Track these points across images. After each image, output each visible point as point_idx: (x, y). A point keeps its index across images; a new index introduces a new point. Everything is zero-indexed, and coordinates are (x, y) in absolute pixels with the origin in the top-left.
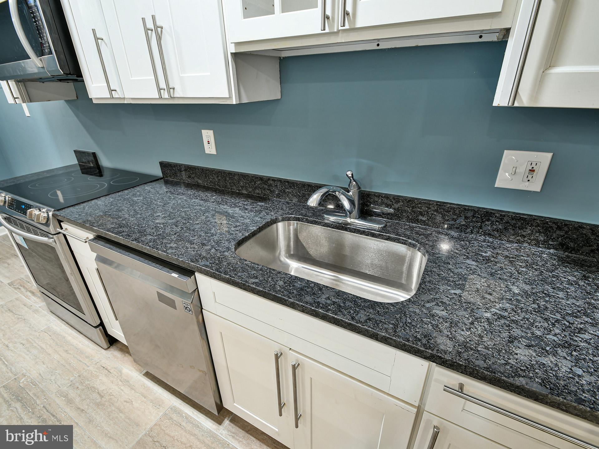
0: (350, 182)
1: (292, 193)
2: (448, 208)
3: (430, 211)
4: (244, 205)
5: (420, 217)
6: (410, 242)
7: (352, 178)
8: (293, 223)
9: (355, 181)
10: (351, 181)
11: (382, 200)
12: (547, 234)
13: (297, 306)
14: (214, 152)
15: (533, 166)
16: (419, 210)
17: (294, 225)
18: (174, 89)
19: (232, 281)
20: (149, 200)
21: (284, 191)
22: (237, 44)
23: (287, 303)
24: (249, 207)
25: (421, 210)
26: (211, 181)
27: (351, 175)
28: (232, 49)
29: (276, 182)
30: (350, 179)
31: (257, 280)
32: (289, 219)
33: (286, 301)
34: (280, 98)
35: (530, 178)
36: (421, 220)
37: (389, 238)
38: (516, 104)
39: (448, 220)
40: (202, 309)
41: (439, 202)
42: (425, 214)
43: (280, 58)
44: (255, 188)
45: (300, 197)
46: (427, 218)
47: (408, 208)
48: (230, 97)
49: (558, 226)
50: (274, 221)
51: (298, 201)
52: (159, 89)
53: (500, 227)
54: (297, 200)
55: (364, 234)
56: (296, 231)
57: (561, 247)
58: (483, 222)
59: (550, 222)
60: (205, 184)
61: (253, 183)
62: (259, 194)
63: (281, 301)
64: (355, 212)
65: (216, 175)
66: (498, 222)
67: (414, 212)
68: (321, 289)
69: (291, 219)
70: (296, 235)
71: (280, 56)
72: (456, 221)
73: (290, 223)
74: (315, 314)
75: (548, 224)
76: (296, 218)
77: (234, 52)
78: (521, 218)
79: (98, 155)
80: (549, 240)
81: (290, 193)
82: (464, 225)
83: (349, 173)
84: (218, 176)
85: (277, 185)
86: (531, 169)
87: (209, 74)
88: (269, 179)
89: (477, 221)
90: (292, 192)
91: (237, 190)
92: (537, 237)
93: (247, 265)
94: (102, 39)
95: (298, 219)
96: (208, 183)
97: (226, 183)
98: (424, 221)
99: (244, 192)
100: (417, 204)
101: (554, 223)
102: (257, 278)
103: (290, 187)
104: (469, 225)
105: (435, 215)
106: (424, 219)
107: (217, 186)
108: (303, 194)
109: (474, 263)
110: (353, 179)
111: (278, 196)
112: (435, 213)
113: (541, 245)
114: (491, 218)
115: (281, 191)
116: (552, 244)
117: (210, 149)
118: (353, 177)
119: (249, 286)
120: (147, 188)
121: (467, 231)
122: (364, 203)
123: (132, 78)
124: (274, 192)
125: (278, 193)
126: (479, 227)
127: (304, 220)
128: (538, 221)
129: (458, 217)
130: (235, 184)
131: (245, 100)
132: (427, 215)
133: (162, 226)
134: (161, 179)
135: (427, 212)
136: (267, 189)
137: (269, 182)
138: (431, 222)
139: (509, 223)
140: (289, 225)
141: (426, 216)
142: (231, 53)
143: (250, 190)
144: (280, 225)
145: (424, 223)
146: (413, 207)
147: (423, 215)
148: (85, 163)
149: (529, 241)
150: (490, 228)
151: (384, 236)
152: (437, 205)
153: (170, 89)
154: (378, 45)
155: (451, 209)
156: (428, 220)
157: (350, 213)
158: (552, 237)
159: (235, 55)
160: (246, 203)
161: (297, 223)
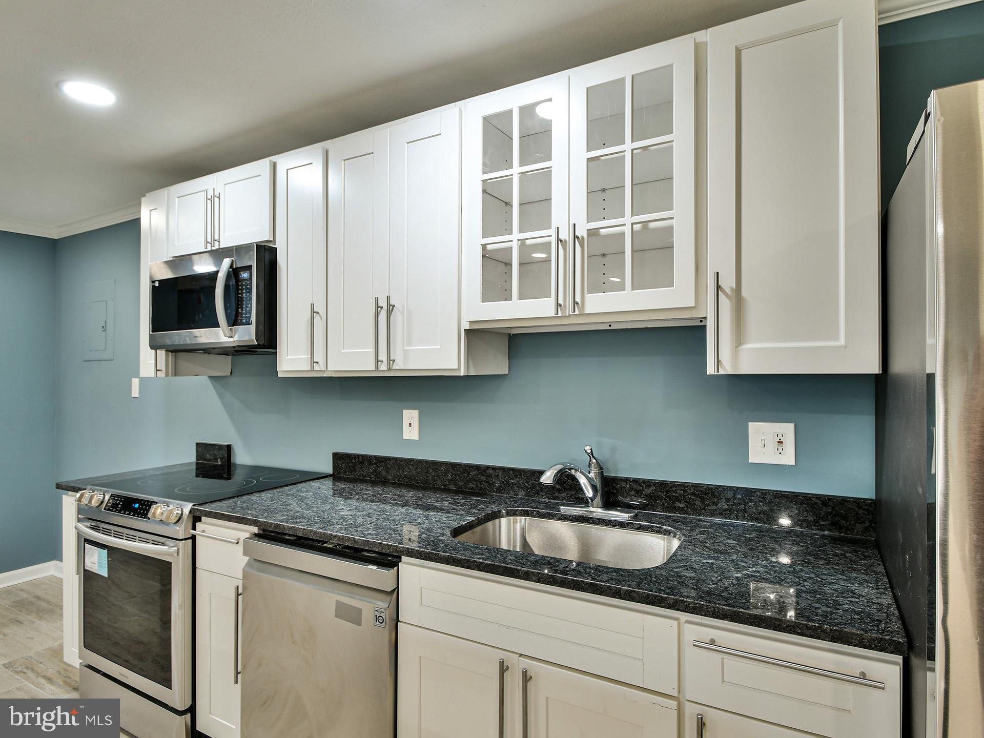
0: (590, 461)
1: (518, 485)
2: (706, 489)
3: (686, 494)
4: (455, 499)
5: (677, 504)
6: (665, 529)
7: (591, 456)
8: (520, 519)
9: (595, 459)
10: (590, 458)
11: (630, 485)
12: (815, 512)
13: (532, 575)
14: (415, 436)
15: (780, 437)
16: (674, 494)
17: (521, 522)
18: (394, 361)
19: (453, 560)
20: (323, 495)
21: (508, 482)
22: (471, 322)
23: (520, 574)
24: (462, 502)
25: (677, 495)
26: (405, 475)
27: (590, 451)
28: (467, 326)
29: (497, 471)
30: (589, 456)
31: (483, 556)
32: (514, 514)
33: (518, 571)
34: (507, 373)
35: (780, 450)
36: (679, 507)
37: (640, 527)
38: (721, 372)
39: (709, 504)
40: (398, 620)
41: (695, 483)
42: (681, 499)
43: (510, 334)
44: (468, 481)
45: (528, 488)
46: (685, 505)
47: (662, 492)
48: (459, 369)
49: (822, 501)
50: (495, 516)
51: (526, 495)
52: (377, 361)
53: (765, 508)
54: (524, 493)
55: (611, 525)
56: (523, 530)
57: (834, 527)
58: (746, 503)
59: (813, 497)
60: (396, 480)
61: (466, 475)
62: (472, 489)
63: (513, 573)
64: (598, 500)
65: (415, 467)
66: (761, 502)
67: (669, 497)
68: (558, 561)
69: (517, 513)
70: (523, 534)
71: (509, 333)
72: (717, 504)
73: (517, 519)
74: (553, 580)
75: (812, 500)
76: (524, 511)
77: (468, 328)
78: (783, 495)
79: (233, 449)
80: (819, 519)
81: (516, 484)
82: (726, 510)
83: (588, 448)
84: (417, 468)
85: (498, 475)
86: (779, 441)
87: (439, 347)
88: (488, 467)
89: (739, 504)
90: (519, 483)
91: (441, 486)
92: (806, 517)
93: (469, 546)
94: (318, 313)
95: (526, 514)
96: (400, 478)
97: (427, 477)
98: (683, 509)
99: (452, 487)
100: (671, 487)
101: (817, 498)
102: (482, 554)
103: (516, 476)
104: (732, 508)
105: (693, 499)
106: (682, 506)
107: (413, 482)
108: (532, 484)
109: (735, 542)
110: (593, 457)
111: (499, 490)
112: (693, 497)
113: (813, 527)
114: (753, 498)
115: (503, 482)
116: (824, 525)
117: (411, 432)
118: (592, 454)
119: (474, 561)
120: (313, 484)
121: (732, 517)
122: (609, 491)
123: (343, 350)
124: (493, 484)
125: (499, 486)
126: (743, 510)
127: (535, 513)
128: (801, 498)
129: (719, 500)
130: (440, 477)
131: (472, 373)
132: (684, 499)
133: (350, 517)
134: (330, 476)
135: (684, 497)
136: (485, 481)
137: (487, 472)
138: (691, 509)
139: (773, 502)
140: (515, 522)
141: (683, 501)
142: (465, 330)
143: (461, 484)
144: (504, 521)
145: (681, 510)
146: (667, 492)
147: (680, 502)
148: (210, 460)
149: (800, 523)
150: (755, 510)
151: (635, 525)
152: (693, 486)
153: (390, 361)
154: (610, 326)
155: (709, 490)
156: (687, 506)
157: (592, 501)
158: (821, 516)
159: (467, 332)
160: (456, 498)
161: (525, 519)
